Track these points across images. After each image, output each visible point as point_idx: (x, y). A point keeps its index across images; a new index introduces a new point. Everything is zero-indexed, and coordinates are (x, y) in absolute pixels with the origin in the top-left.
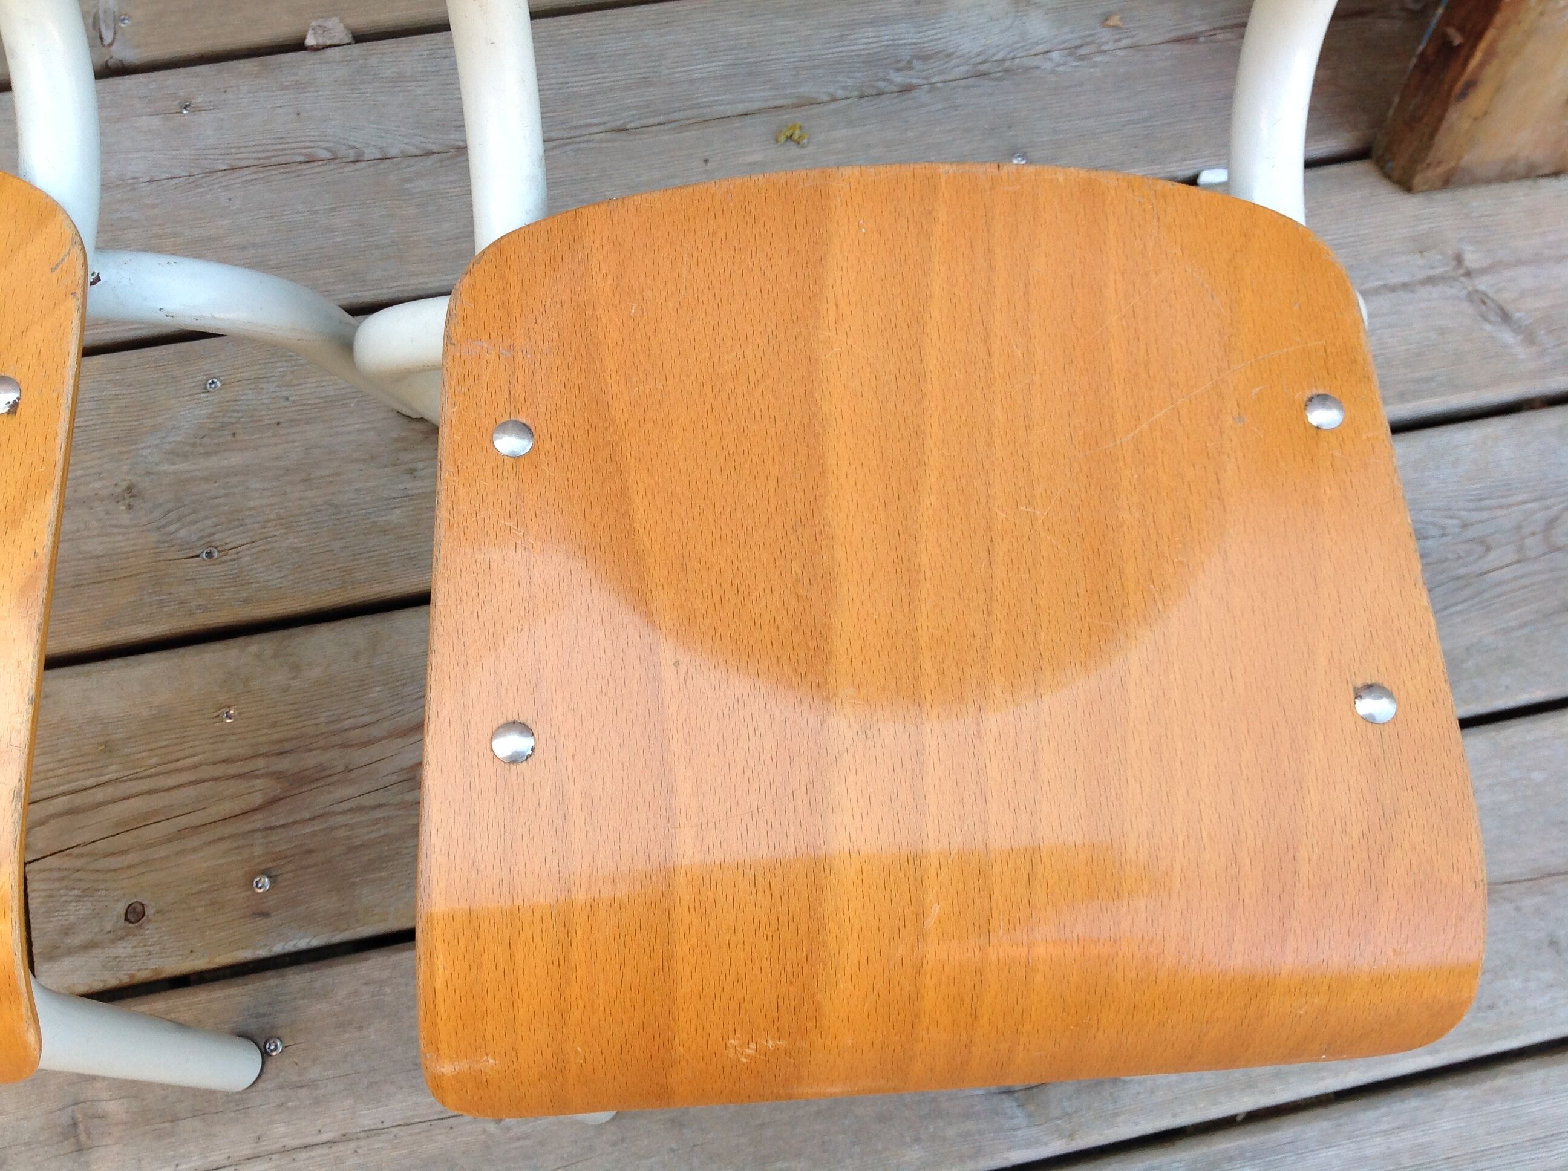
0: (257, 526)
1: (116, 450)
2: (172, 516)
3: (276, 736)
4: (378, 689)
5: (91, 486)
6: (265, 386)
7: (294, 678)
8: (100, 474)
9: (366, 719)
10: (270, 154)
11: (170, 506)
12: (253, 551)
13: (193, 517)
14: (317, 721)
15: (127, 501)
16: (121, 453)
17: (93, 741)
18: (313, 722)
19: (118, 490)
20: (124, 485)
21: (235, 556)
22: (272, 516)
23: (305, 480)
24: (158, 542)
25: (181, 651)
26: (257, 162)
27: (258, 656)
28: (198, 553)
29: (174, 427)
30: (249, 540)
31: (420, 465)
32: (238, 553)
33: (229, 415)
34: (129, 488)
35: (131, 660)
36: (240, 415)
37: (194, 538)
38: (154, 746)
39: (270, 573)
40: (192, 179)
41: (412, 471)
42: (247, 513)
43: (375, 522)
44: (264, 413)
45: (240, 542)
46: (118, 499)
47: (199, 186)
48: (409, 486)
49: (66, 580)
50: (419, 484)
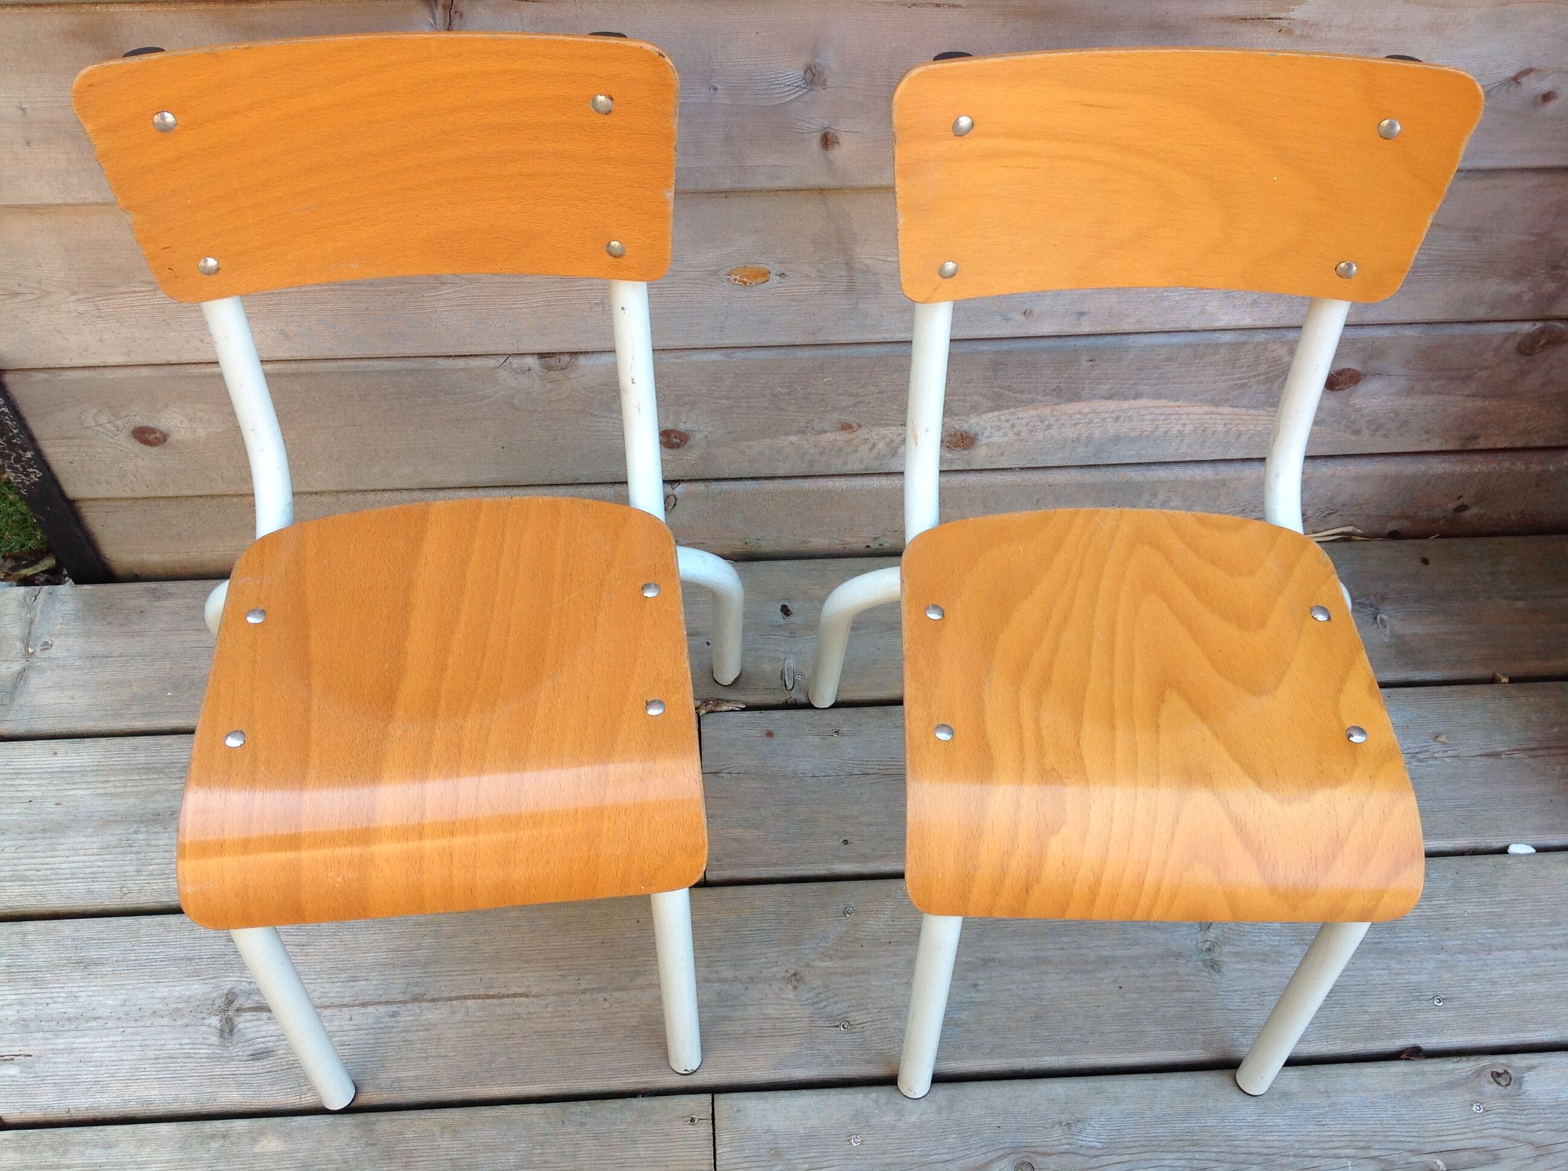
0: (876, 1011)
1: (787, 948)
2: (822, 996)
3: (888, 1160)
4: (954, 1136)
5: (771, 970)
6: (882, 916)
7: (899, 1120)
8: (777, 962)
9: (946, 1157)
10: (887, 767)
11: (821, 989)
12: (873, 1027)
13: (835, 999)
14: (914, 1153)
15: (793, 984)
16: (791, 950)
17: (767, 1146)
18: (911, 1153)
19: (788, 975)
20: (792, 972)
21: (861, 1030)
22: (885, 1005)
23: (906, 983)
24: (813, 1013)
25: (826, 1091)
26: (879, 771)
27: (876, 1101)
28: (838, 1024)
29: (824, 937)
30: (870, 1019)
31: (981, 982)
32: (863, 1028)
33: (859, 933)
34: (795, 974)
35: (793, 1092)
36: (865, 934)
37: (836, 1013)
38: (807, 1155)
39: (883, 1044)
40: (838, 778)
41: (976, 985)
42: (869, 1001)
43: (953, 1017)
44: (881, 934)
45: (865, 1020)
46: (788, 981)
47: (843, 783)
48: (974, 996)
49: (753, 1032)
50: (980, 995)
